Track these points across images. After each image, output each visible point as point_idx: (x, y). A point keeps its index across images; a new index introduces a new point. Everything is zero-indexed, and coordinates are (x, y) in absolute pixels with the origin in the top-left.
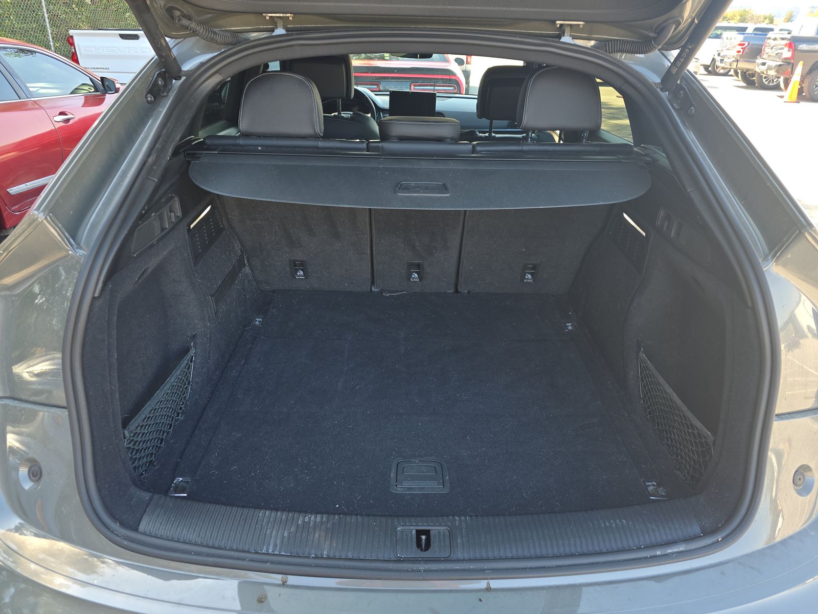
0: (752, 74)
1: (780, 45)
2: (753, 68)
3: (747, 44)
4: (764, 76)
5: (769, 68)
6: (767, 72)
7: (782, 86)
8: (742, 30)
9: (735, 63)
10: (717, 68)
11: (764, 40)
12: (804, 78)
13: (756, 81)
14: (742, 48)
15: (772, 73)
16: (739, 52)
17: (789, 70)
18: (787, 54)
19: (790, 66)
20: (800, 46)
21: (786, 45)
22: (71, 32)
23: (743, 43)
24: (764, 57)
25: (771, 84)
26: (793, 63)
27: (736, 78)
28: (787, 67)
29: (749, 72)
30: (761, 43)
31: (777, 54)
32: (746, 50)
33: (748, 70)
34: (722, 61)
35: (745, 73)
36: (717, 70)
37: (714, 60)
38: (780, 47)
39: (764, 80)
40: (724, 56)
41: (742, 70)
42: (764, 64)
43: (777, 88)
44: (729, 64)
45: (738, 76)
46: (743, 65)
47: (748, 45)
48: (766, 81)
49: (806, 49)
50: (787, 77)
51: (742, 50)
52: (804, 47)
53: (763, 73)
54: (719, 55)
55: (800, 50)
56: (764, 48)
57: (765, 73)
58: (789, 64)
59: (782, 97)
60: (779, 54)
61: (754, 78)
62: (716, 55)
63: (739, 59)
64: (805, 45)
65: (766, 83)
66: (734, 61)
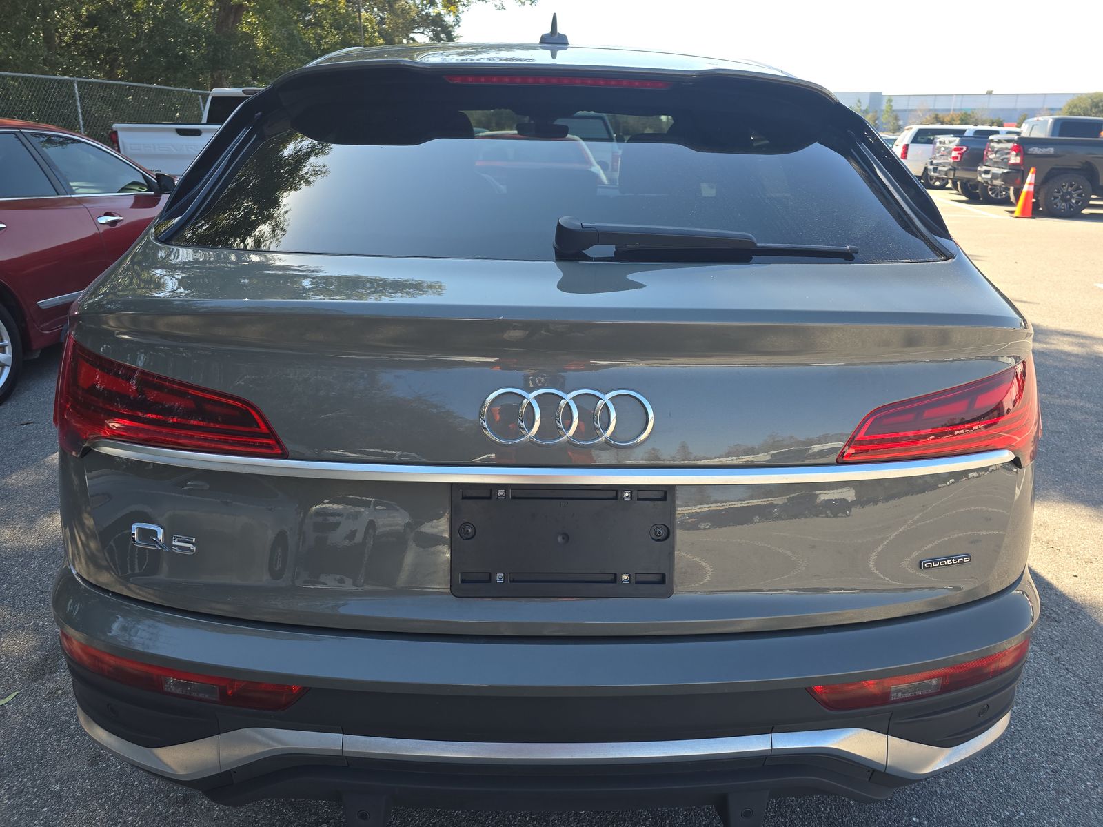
0: (975, 185)
1: (1007, 149)
2: (974, 178)
3: (965, 149)
4: (990, 187)
5: (995, 177)
6: (992, 182)
7: (1013, 198)
8: (959, 133)
9: (952, 172)
10: (931, 180)
11: (986, 144)
12: (1039, 189)
13: (980, 193)
14: (959, 154)
15: (998, 182)
16: (955, 158)
17: (1019, 179)
18: (1014, 159)
19: (1020, 174)
20: (1031, 150)
21: (1013, 149)
22: (115, 126)
23: (960, 147)
24: (987, 164)
25: (999, 197)
26: (1023, 171)
27: (955, 192)
28: (1015, 175)
29: (971, 183)
30: (983, 147)
31: (1003, 159)
32: (965, 156)
33: (969, 180)
34: (935, 170)
35: (965, 184)
36: (932, 182)
37: (926, 169)
38: (1007, 151)
39: (990, 193)
40: (938, 164)
41: (961, 179)
42: (987, 172)
43: (1006, 202)
44: (944, 173)
45: (957, 190)
46: (961, 174)
47: (967, 149)
48: (992, 194)
49: (1038, 153)
50: (1018, 187)
51: (959, 156)
52: (1035, 150)
53: (987, 182)
54: (932, 163)
55: (1031, 154)
56: (987, 153)
57: (989, 182)
58: (1018, 171)
59: (1012, 212)
60: (1005, 160)
61: (978, 191)
62: (929, 164)
63: (956, 166)
64: (1036, 149)
65: (993, 196)
66: (950, 169)
